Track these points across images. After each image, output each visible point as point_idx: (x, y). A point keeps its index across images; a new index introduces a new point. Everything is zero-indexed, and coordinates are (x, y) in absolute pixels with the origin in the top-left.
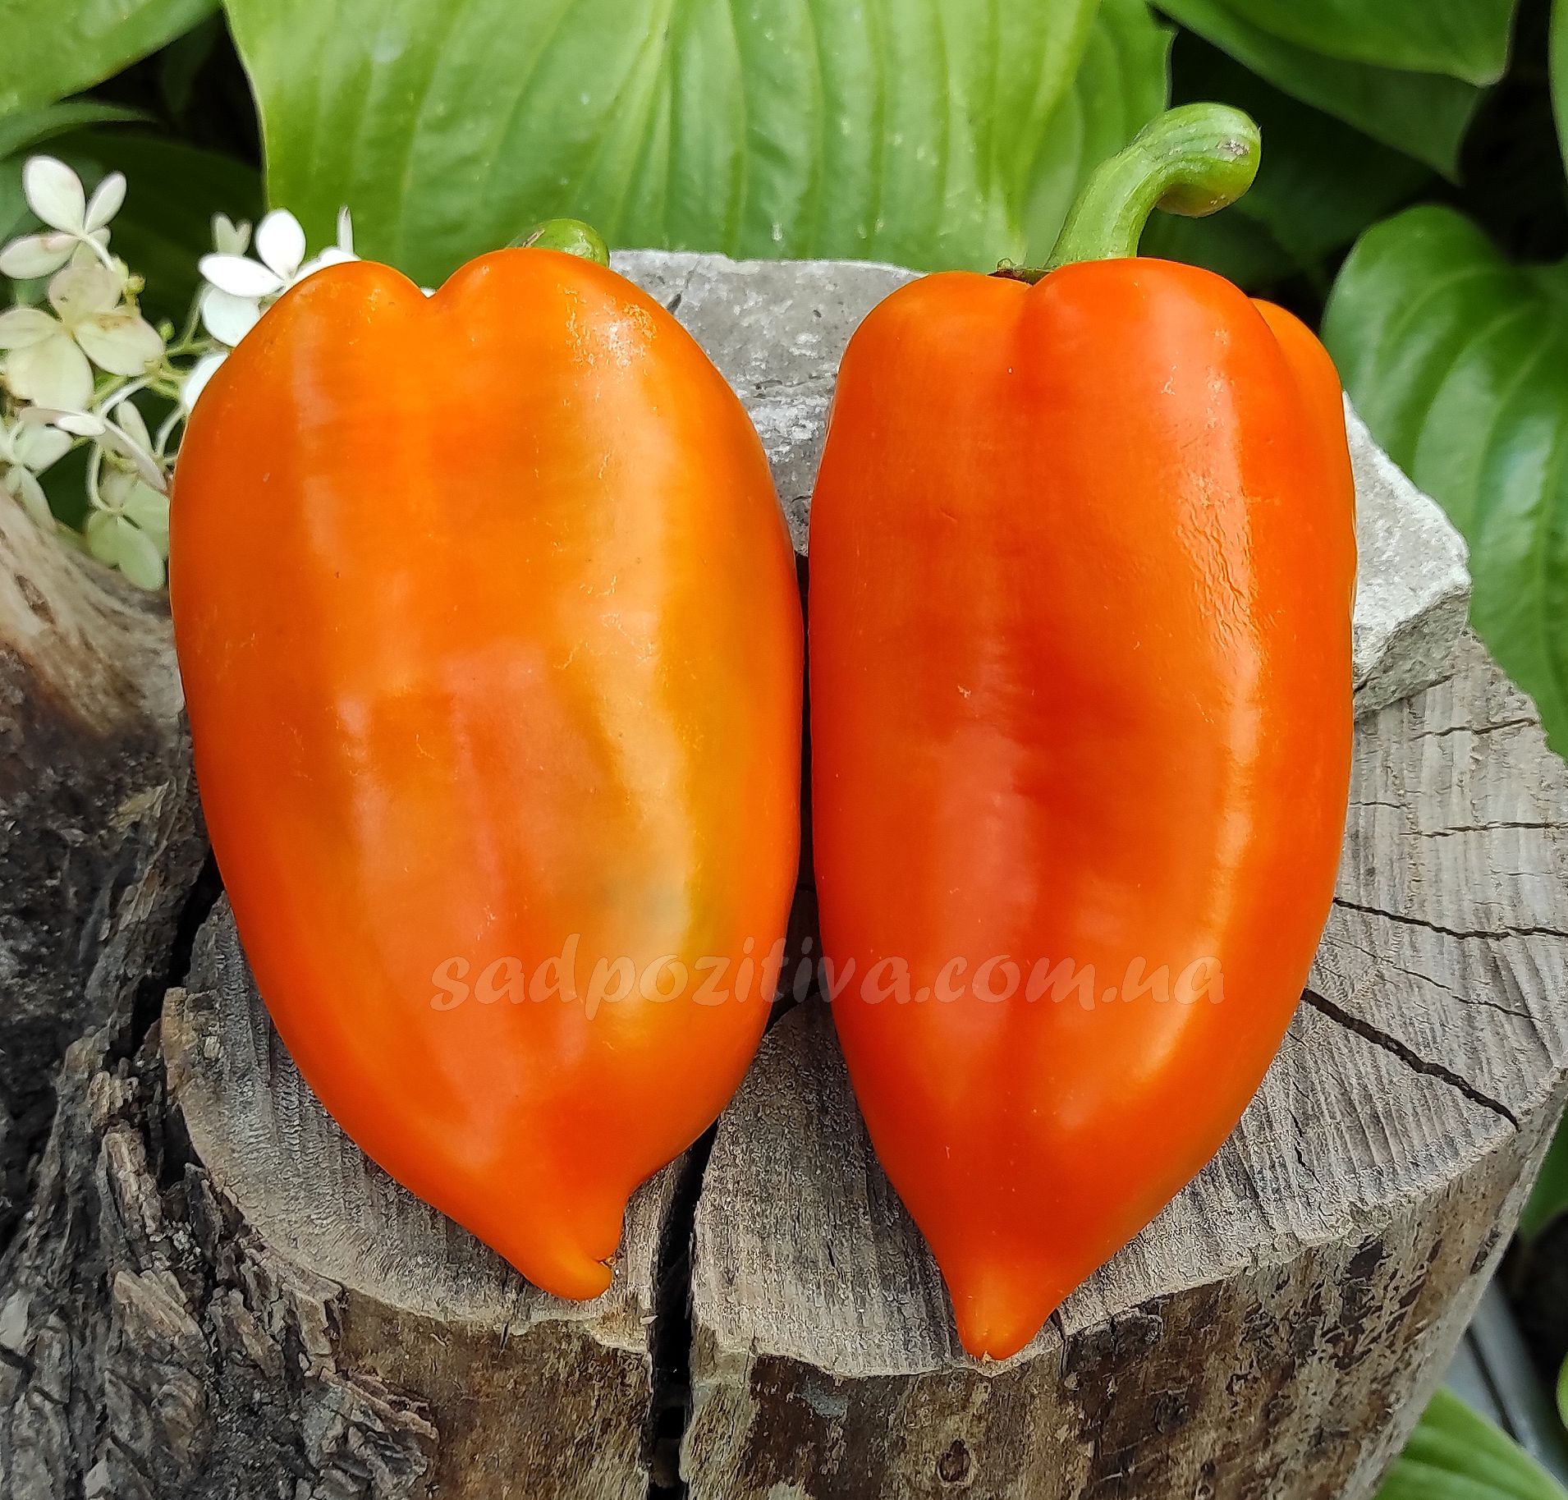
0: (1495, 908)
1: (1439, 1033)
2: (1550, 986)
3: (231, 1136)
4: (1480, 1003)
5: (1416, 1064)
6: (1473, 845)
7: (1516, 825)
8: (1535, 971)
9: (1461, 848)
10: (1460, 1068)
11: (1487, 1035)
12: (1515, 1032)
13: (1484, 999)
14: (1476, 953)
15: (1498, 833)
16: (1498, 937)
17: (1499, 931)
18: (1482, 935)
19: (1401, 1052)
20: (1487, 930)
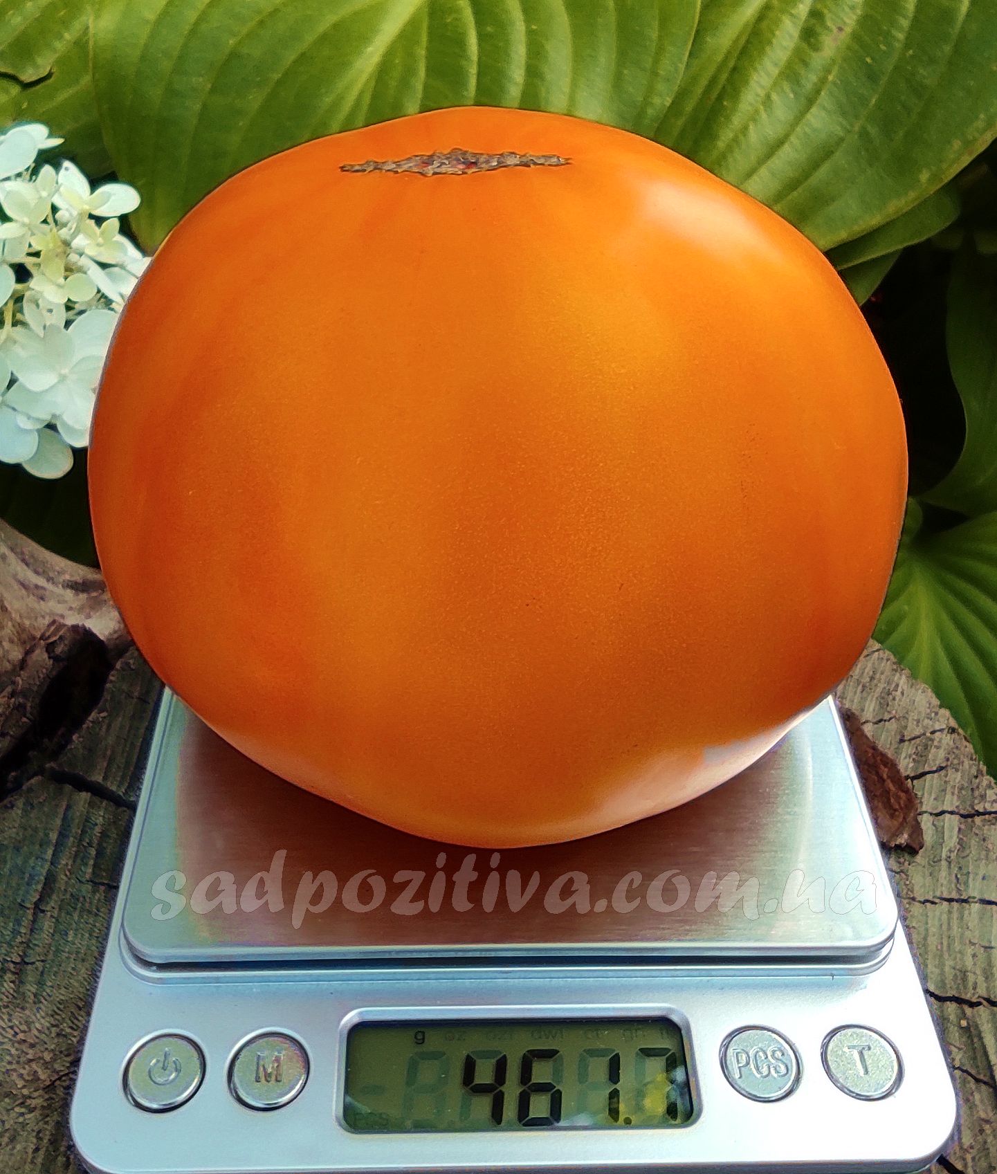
0: (971, 978)
6: (955, 915)
9: (945, 917)
12: (982, 1101)
15: (976, 907)
16: (972, 1005)
17: (974, 1000)
18: (959, 1001)
20: (963, 996)
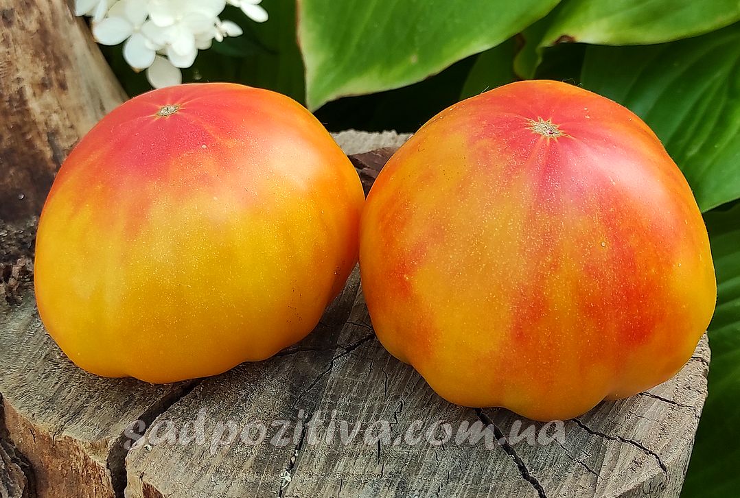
0: (618, 427)
1: (546, 467)
2: (618, 466)
4: (578, 462)
5: (526, 476)
7: (657, 397)
8: (616, 458)
10: (545, 484)
11: (571, 475)
12: (586, 479)
13: (581, 460)
14: (593, 442)
16: (609, 438)
17: (612, 437)
18: (602, 435)
19: (522, 468)
20: (607, 434)
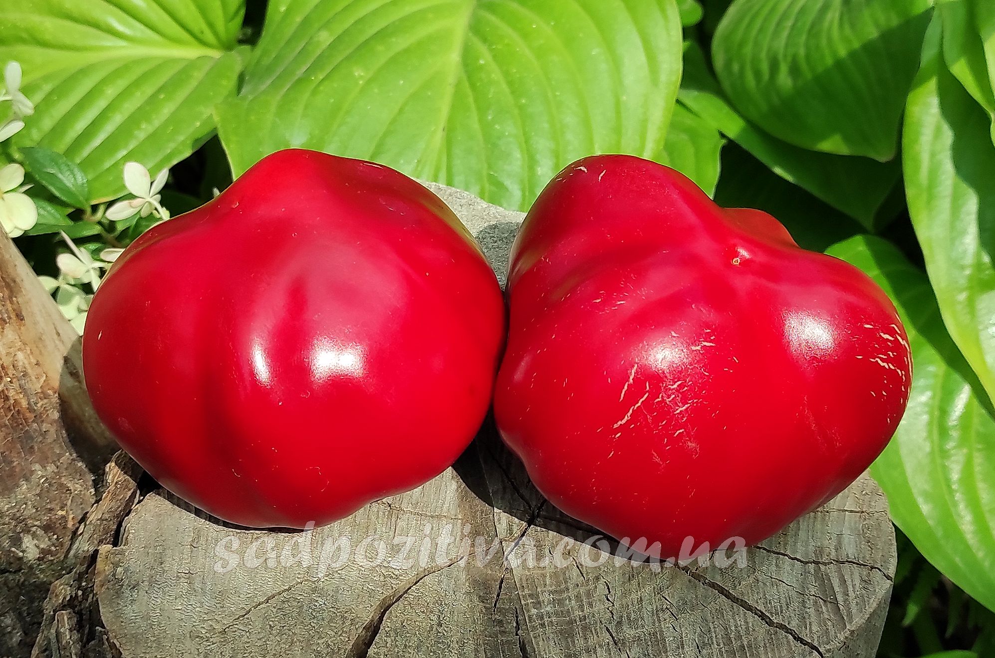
0: (826, 549)
1: (785, 608)
2: (850, 589)
3: (122, 615)
4: (810, 595)
5: (770, 623)
7: (844, 510)
8: (843, 582)
10: (794, 625)
11: (812, 611)
12: (828, 611)
13: (813, 593)
14: (812, 571)
16: (825, 564)
17: (827, 561)
18: (817, 562)
19: (762, 616)
20: (820, 560)
